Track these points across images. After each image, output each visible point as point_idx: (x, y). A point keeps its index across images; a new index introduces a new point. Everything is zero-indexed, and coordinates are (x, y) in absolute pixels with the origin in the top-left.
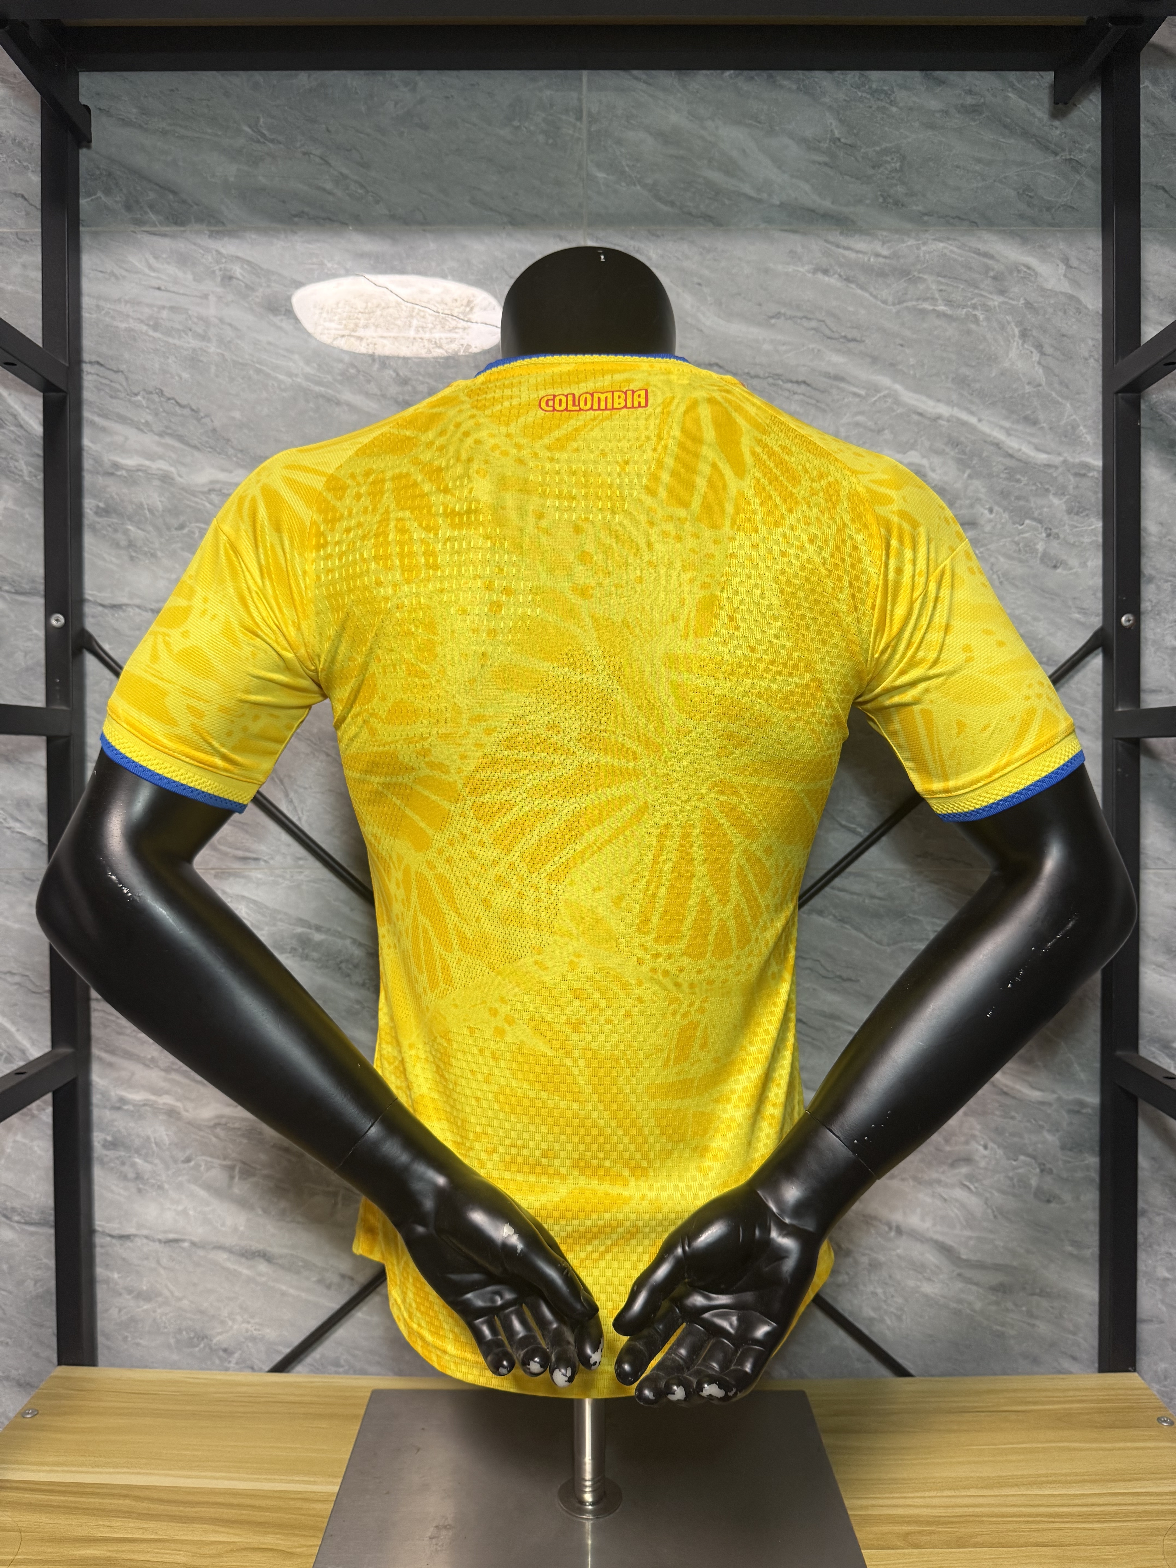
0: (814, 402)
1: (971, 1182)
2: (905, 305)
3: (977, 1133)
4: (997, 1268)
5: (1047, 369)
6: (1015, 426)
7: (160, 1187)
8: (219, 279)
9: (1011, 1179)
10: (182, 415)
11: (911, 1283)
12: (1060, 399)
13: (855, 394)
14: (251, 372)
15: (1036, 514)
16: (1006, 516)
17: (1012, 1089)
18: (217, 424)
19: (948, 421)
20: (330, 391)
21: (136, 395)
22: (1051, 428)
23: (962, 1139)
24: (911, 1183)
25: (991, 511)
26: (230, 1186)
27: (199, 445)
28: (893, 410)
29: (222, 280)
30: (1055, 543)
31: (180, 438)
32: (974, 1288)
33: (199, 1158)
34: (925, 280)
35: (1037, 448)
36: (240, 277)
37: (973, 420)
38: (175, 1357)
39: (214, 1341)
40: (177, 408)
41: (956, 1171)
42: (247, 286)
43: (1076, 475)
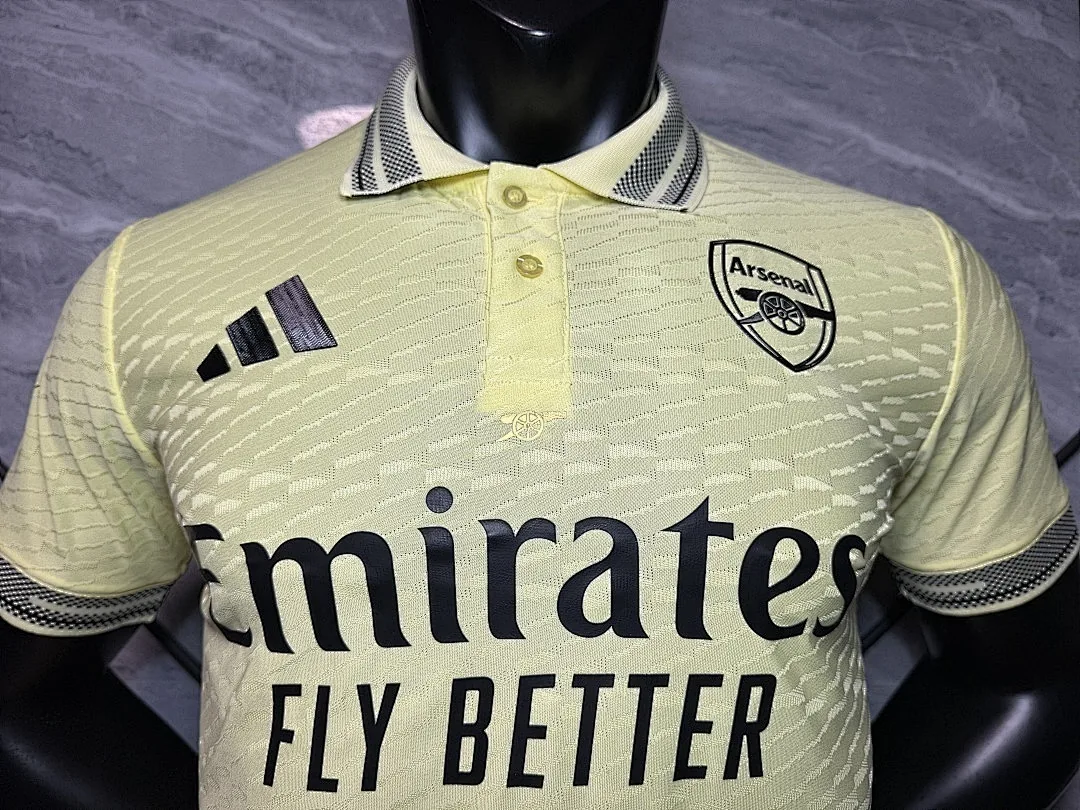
2: (871, 51)
5: (1028, 118)
8: (122, 17)
10: (71, 159)
12: (1043, 151)
13: (821, 143)
14: (152, 115)
15: (1026, 276)
20: (237, 135)
21: (23, 137)
22: (1037, 182)
29: (127, 16)
30: (1050, 308)
31: (68, 184)
34: (891, 25)
35: (1026, 205)
36: (145, 14)
37: (951, 172)
40: (68, 153)
42: (153, 25)
43: (1068, 233)
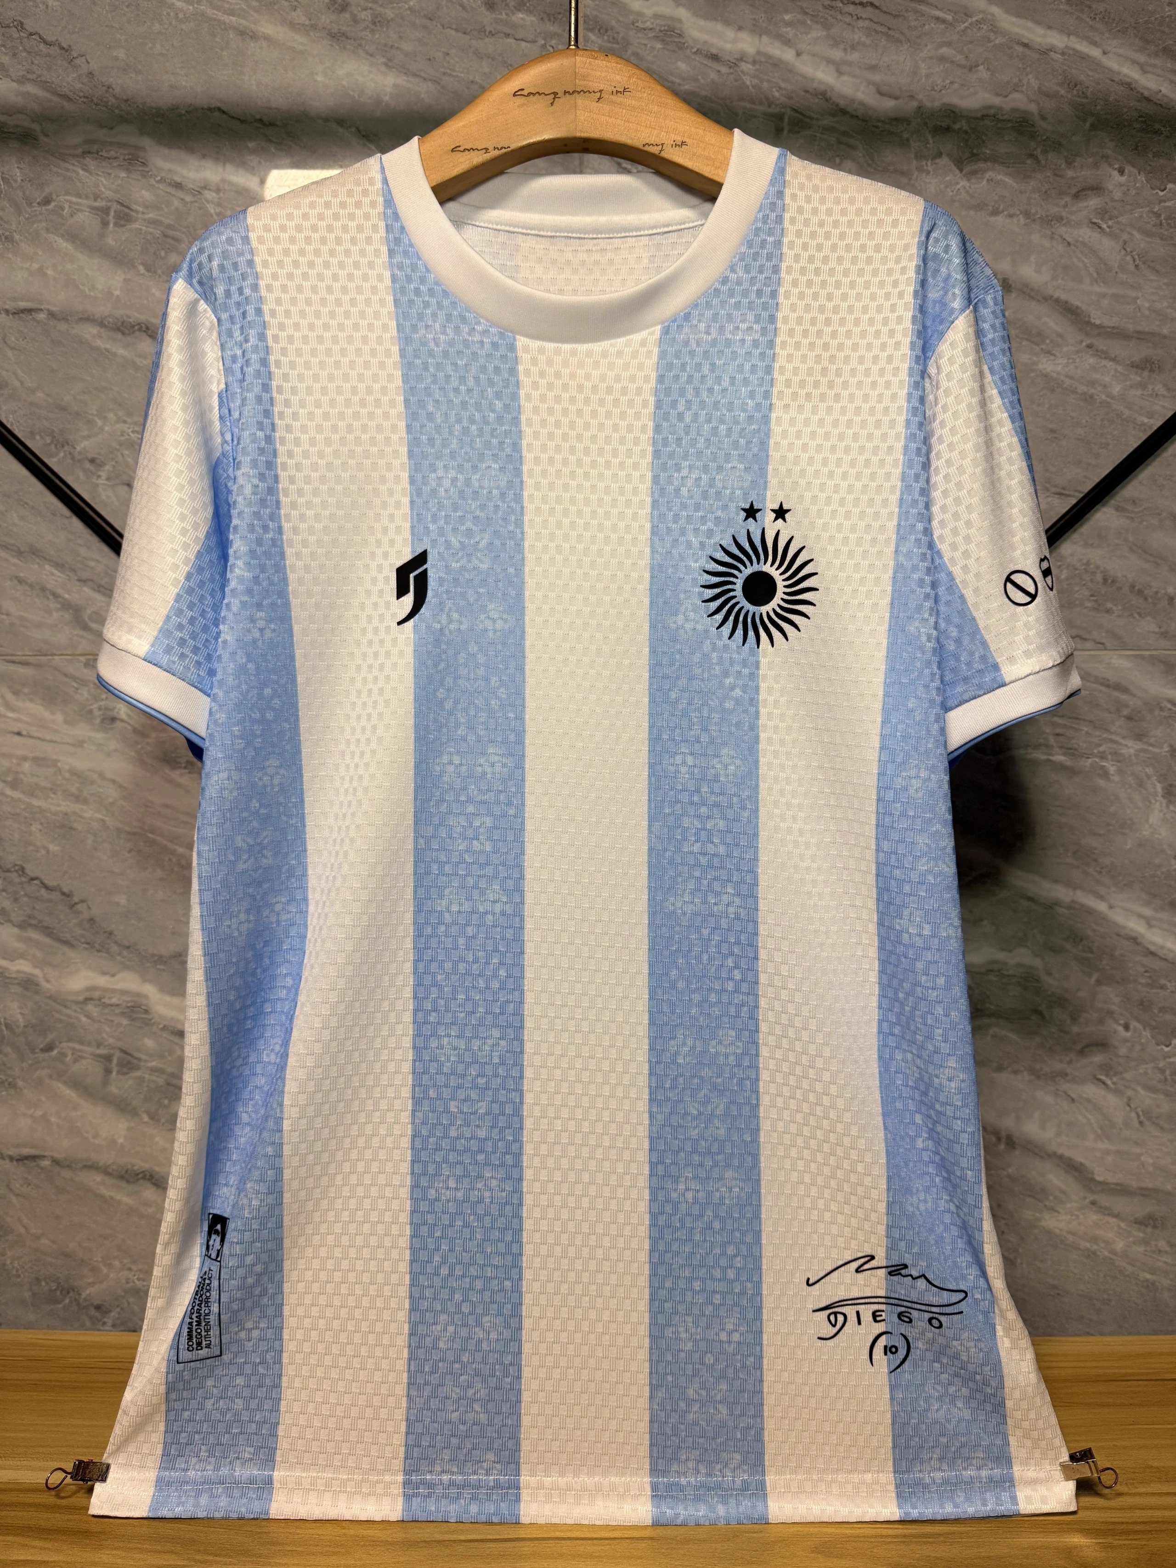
0: (884, 30)
1: (1107, 1076)
3: (1114, 1008)
4: (1144, 1193)
6: (1153, 61)
7: (12, 1085)
9: (1162, 1071)
11: (1028, 1215)
16: (1142, 178)
17: (1162, 947)
18: (94, 66)
19: (1063, 54)
23: (1096, 1015)
24: (1027, 1076)
25: (1121, 172)
26: (105, 1083)
27: (71, 94)
28: (989, 41)
32: (1113, 1221)
33: (64, 1045)
38: (31, 1317)
39: (84, 1295)
41: (1086, 1061)
